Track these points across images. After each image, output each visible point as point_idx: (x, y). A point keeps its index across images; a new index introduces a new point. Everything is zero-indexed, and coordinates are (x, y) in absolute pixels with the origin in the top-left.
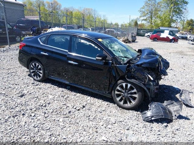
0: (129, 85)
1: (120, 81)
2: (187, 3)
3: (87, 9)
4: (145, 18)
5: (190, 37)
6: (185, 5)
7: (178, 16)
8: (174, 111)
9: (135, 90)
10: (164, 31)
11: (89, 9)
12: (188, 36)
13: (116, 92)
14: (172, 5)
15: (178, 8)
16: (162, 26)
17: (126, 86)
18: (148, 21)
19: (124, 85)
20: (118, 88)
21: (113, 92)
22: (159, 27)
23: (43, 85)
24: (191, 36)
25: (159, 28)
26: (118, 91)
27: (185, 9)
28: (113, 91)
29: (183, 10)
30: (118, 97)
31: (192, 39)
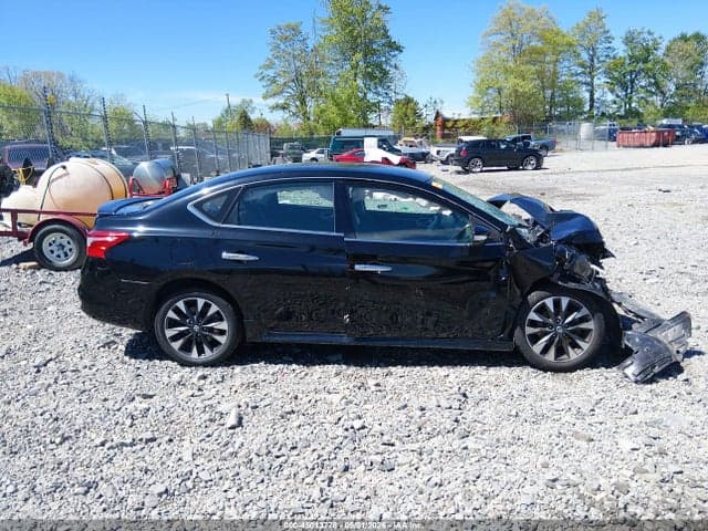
0: (565, 301)
1: (533, 296)
2: (399, 49)
3: (37, 75)
4: (281, 101)
5: (438, 152)
6: (396, 52)
7: (380, 89)
8: (670, 343)
9: (585, 311)
10: (363, 141)
11: (48, 75)
12: (433, 151)
13: (529, 330)
14: (359, 56)
15: (379, 66)
16: (345, 124)
17: (557, 304)
18: (293, 109)
19: (549, 302)
20: (533, 316)
21: (517, 332)
22: (335, 128)
23: (240, 374)
24: (441, 149)
25: (339, 134)
26: (533, 324)
27: (396, 67)
28: (518, 328)
29: (392, 70)
30: (535, 342)
31: (444, 158)
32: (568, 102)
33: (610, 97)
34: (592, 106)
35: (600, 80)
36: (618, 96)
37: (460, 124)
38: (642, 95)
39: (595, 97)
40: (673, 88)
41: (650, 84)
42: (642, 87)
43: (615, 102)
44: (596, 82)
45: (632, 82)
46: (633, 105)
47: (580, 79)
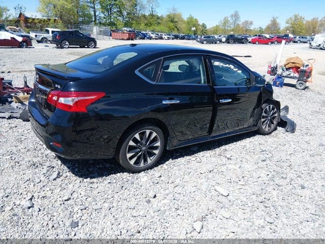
24: (38, 34)
31: (40, 39)
32: (84, 15)
33: (102, 15)
34: (95, 18)
35: (98, 7)
36: (105, 15)
37: (36, 21)
38: (115, 16)
39: (97, 14)
40: (126, 14)
41: (118, 11)
42: (115, 12)
43: (105, 18)
44: (96, 7)
45: (111, 9)
46: (112, 20)
47: (89, 4)
